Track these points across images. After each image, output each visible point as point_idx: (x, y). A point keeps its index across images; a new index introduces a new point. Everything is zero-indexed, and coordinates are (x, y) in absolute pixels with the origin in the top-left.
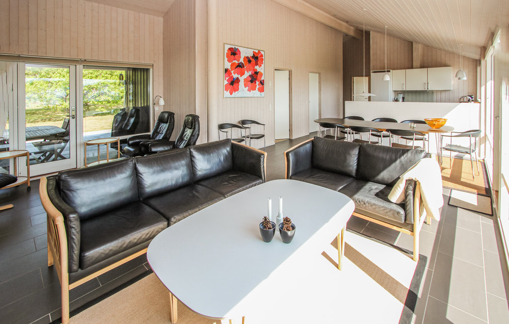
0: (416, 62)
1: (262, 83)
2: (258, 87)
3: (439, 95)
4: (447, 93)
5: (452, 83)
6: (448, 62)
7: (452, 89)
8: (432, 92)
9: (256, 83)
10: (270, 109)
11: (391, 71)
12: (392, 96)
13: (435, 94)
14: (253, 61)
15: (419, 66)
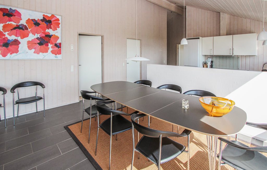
0: (223, 30)
1: (58, 46)
2: (51, 49)
3: (244, 60)
4: (251, 58)
5: (257, 48)
6: (253, 29)
7: (256, 55)
8: (238, 57)
9: (48, 45)
10: (72, 70)
11: (200, 38)
12: (201, 60)
13: (240, 59)
14: (44, 24)
15: (225, 33)
